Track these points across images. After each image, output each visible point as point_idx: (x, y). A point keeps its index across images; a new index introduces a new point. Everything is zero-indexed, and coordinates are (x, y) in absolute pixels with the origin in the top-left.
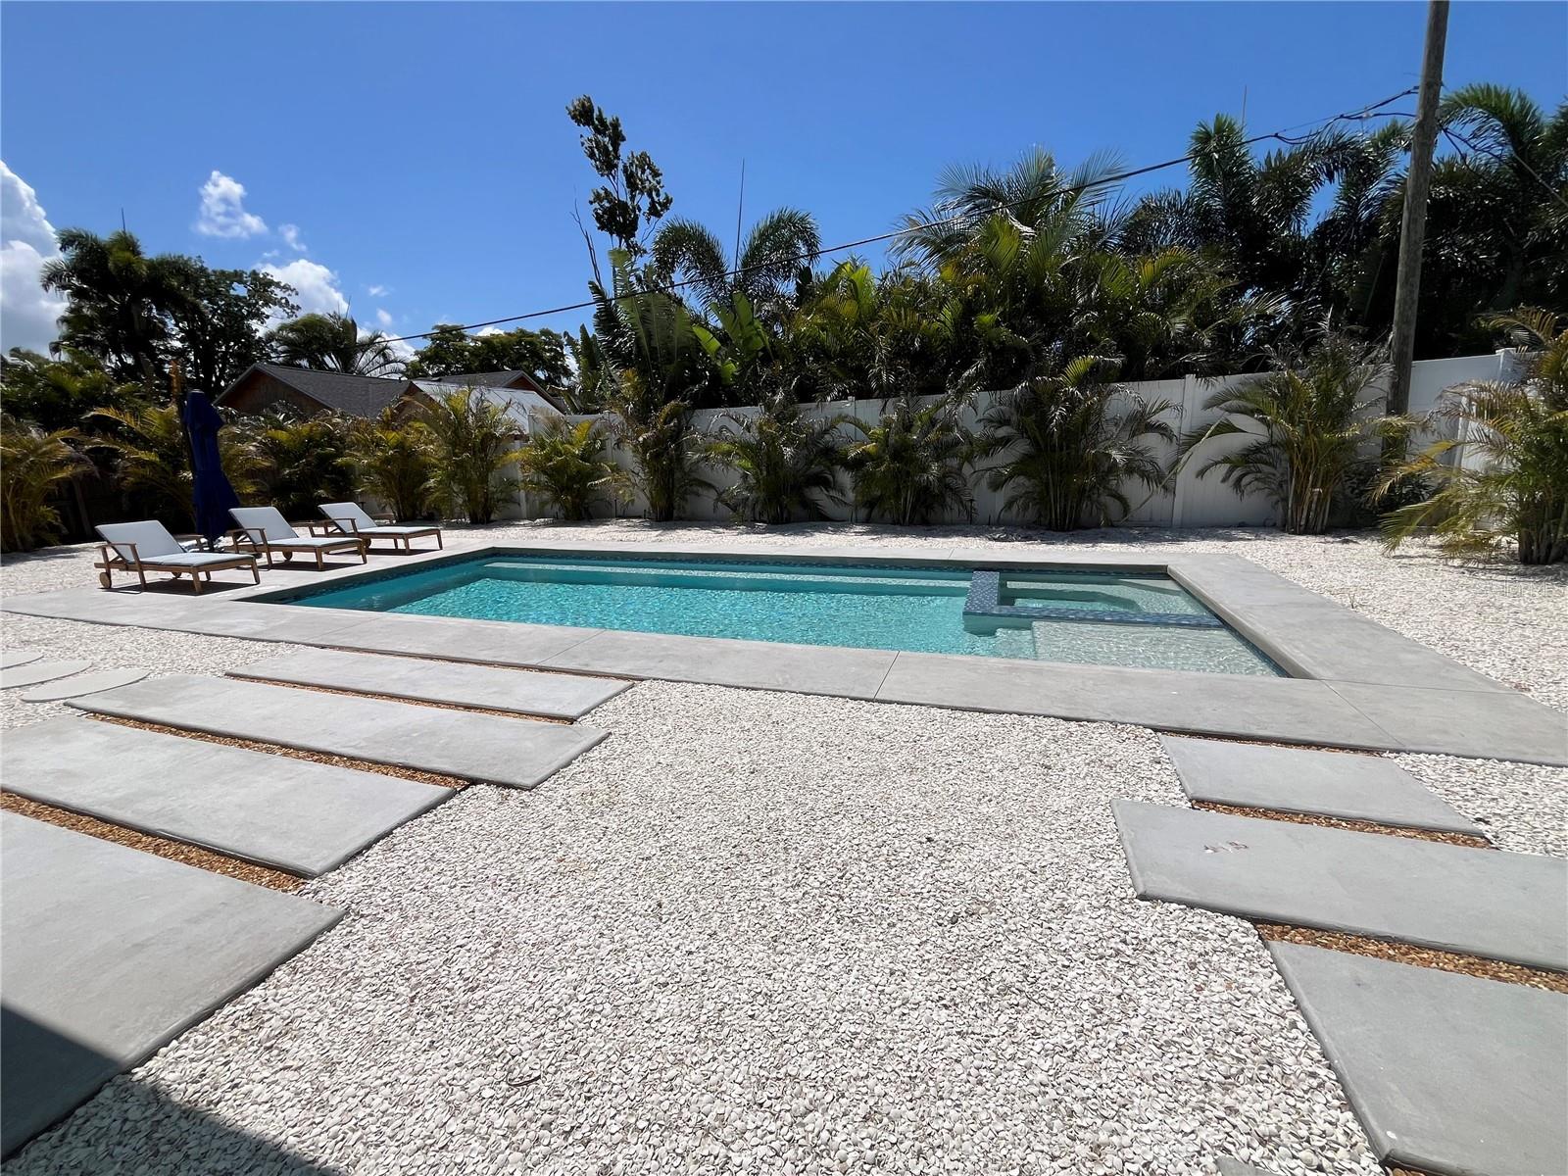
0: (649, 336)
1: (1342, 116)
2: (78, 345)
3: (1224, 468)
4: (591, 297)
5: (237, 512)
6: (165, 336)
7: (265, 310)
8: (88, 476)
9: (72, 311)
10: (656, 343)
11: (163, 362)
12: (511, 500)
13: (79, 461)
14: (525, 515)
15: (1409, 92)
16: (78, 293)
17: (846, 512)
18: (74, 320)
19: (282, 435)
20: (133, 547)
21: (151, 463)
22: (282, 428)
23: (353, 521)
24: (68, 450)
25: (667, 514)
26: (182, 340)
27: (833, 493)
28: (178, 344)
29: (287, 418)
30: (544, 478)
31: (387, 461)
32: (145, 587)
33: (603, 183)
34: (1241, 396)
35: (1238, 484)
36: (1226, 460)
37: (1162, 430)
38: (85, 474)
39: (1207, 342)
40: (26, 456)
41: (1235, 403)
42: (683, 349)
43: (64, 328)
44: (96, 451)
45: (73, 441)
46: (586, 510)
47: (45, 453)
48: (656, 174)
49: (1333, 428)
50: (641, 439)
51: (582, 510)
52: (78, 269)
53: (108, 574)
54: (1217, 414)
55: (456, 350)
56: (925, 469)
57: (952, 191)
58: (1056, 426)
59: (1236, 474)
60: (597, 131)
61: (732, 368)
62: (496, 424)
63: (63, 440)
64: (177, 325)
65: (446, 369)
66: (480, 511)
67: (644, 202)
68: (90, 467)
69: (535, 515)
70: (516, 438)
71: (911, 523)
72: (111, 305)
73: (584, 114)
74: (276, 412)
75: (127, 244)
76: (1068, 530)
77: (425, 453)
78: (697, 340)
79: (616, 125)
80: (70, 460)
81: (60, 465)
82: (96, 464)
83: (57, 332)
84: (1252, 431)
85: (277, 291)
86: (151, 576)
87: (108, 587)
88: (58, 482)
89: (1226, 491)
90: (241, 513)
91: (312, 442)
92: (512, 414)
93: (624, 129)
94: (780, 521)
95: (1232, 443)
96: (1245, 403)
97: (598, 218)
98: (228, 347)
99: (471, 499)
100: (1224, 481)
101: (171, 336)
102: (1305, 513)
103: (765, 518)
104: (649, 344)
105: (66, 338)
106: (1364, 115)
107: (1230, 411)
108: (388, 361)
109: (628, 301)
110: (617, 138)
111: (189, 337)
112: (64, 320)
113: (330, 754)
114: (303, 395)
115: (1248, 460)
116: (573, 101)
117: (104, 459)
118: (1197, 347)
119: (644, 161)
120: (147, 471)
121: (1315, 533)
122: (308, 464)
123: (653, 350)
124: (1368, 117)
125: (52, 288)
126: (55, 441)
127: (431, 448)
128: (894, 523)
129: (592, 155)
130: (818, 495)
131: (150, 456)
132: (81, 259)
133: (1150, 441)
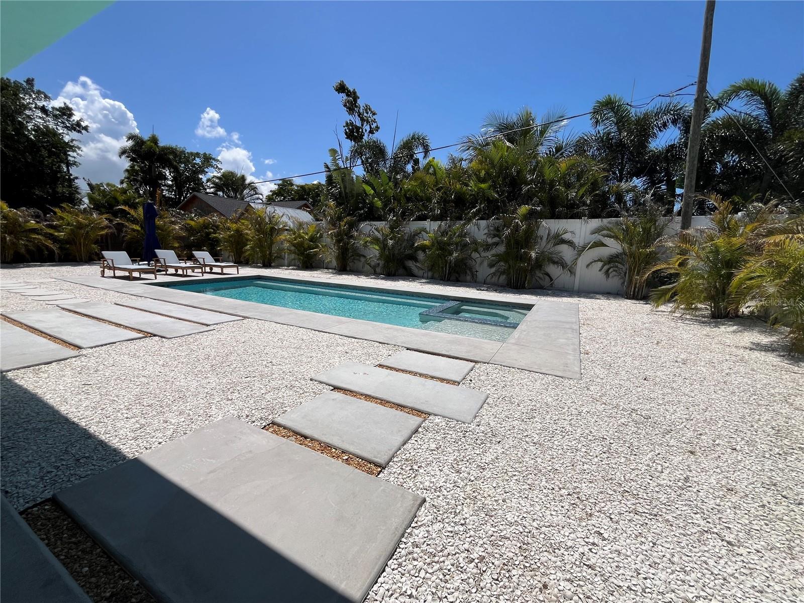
0: (345, 188)
1: (660, 95)
2: (131, 181)
3: (600, 264)
4: (324, 169)
5: (158, 252)
6: (166, 179)
7: (206, 170)
8: (112, 234)
9: (131, 167)
10: (347, 191)
11: (163, 190)
12: (280, 257)
13: (110, 227)
14: (286, 264)
15: (692, 84)
16: (133, 160)
17: (421, 273)
18: (131, 172)
19: (192, 223)
20: (112, 260)
21: (138, 231)
22: (193, 220)
23: (204, 259)
24: (106, 222)
25: (343, 269)
26: (172, 181)
27: (418, 264)
28: (170, 183)
29: (195, 216)
30: (293, 248)
31: (230, 236)
32: (115, 277)
33: (349, 118)
34: (608, 229)
35: (607, 273)
36: (600, 260)
37: (570, 243)
38: (111, 233)
39: (588, 202)
40: (90, 224)
41: (605, 232)
42: (359, 195)
43: (126, 174)
44: (118, 224)
45: (109, 219)
46: (311, 264)
47: (97, 224)
48: (374, 114)
49: (646, 247)
50: (330, 233)
51: (309, 264)
52: (133, 149)
53: (104, 271)
54: (597, 237)
55: (288, 190)
56: (451, 254)
57: (491, 125)
58: (505, 237)
59: (606, 267)
60: (348, 95)
61: (379, 204)
62: (277, 224)
63: (105, 218)
64: (170, 174)
65: (284, 199)
66: (266, 261)
67: (367, 128)
68: (114, 230)
69: (291, 265)
70: (287, 230)
71: (449, 280)
72: (146, 165)
73: (342, 88)
74: (191, 213)
75: (154, 140)
76: (519, 289)
77: (247, 234)
78: (364, 190)
79: (355, 93)
80: (107, 227)
81: (103, 229)
82: (116, 229)
83: (123, 176)
84: (614, 247)
85: (213, 162)
86: (119, 273)
87: (103, 276)
88: (102, 236)
89: (601, 276)
90: (160, 253)
91: (206, 226)
92: (285, 219)
93: (358, 94)
94: (390, 275)
95: (604, 252)
96: (611, 233)
97: (346, 133)
98: (190, 185)
99: (264, 256)
100: (600, 270)
101: (167, 179)
102: (633, 289)
103: (385, 273)
104: (345, 191)
105: (125, 178)
106: (671, 95)
107: (604, 236)
108: (256, 194)
109: (336, 172)
110: (356, 98)
111: (175, 179)
112: (127, 170)
113: (120, 325)
114: (212, 207)
115: (612, 261)
116: (336, 83)
117: (119, 227)
118: (584, 204)
119: (367, 109)
120: (135, 234)
121: (637, 299)
122: (202, 236)
123: (346, 193)
124: (673, 96)
125: (123, 157)
126: (102, 218)
127: (249, 232)
128: (441, 280)
129: (345, 106)
130: (410, 264)
131: (137, 228)
132: (134, 146)
133: (564, 248)
